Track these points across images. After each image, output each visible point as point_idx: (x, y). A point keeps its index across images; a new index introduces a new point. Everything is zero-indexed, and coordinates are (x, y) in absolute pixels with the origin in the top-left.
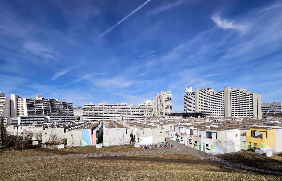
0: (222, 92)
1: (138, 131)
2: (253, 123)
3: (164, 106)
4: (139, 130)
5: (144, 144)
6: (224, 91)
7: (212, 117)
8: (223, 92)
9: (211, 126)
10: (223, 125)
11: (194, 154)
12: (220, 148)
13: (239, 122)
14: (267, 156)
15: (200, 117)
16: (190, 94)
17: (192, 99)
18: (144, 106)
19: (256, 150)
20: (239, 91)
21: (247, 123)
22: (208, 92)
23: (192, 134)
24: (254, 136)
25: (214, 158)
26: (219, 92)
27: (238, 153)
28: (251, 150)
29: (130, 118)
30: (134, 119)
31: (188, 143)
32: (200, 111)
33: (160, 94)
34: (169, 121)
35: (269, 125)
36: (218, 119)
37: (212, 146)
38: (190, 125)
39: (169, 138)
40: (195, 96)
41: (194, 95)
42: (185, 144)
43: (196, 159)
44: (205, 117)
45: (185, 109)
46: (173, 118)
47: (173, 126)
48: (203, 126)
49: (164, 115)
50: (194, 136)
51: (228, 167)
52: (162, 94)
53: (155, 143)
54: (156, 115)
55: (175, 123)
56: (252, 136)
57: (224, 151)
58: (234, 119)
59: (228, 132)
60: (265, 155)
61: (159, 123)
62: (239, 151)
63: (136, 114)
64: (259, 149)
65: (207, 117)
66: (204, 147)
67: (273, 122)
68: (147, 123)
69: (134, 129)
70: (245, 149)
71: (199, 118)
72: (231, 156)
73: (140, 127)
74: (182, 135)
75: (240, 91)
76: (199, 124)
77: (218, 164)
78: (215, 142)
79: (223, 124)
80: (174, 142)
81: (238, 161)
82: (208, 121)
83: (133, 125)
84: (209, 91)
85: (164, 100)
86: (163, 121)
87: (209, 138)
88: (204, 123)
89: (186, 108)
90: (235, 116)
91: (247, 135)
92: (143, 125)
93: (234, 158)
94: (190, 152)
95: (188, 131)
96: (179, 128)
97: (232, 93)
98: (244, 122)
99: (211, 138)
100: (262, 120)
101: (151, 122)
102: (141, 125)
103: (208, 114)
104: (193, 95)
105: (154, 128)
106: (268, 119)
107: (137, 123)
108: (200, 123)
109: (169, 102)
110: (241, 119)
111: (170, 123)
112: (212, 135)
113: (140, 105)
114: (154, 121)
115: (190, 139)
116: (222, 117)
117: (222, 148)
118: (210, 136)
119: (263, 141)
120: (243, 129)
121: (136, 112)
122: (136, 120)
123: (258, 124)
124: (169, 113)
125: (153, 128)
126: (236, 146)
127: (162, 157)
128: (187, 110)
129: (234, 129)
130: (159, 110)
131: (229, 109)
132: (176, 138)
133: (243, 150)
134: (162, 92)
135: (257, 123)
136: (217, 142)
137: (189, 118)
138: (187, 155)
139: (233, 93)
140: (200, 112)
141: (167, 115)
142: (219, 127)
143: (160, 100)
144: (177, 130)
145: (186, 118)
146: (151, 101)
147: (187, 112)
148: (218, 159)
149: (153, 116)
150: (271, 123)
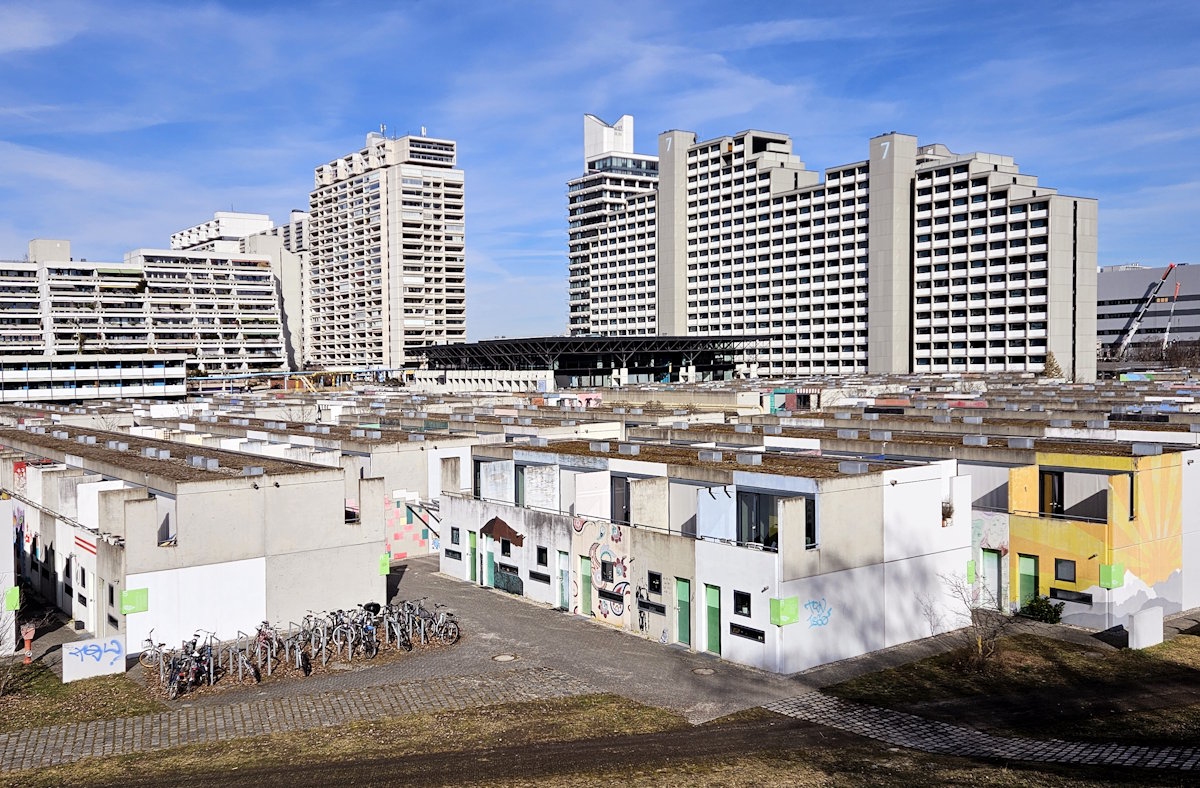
0: (850, 172)
1: (105, 511)
2: (1050, 413)
3: (396, 280)
4: (117, 503)
5: (175, 643)
6: (865, 169)
7: (781, 376)
8: (861, 177)
9: (770, 442)
10: (854, 435)
11: (638, 685)
12: (835, 614)
13: (960, 406)
14: (1134, 648)
15: (690, 373)
16: (617, 181)
17: (631, 220)
18: (188, 269)
19: (1071, 609)
20: (964, 168)
21: (1016, 411)
22: (752, 165)
23: (621, 513)
24: (1059, 512)
25: (789, 704)
26: (835, 175)
27: (955, 646)
28: (1038, 609)
29: (34, 385)
30: (85, 392)
31: (595, 593)
32: (692, 323)
33: (357, 157)
34: (433, 409)
35: (1142, 428)
36: (824, 391)
37: (778, 601)
38: (613, 443)
39: (432, 564)
40: (661, 196)
41: (651, 190)
42: (563, 609)
43: (653, 722)
44: (728, 374)
45: (574, 308)
46: (471, 388)
47: (462, 450)
48: (712, 445)
49: (394, 357)
50: (638, 538)
51: (889, 756)
52: (374, 163)
53: (288, 622)
54: (322, 361)
55: (488, 428)
56: (1042, 508)
57: (862, 635)
58: (927, 389)
59: (888, 490)
60: (1118, 636)
61: (340, 432)
62: (963, 626)
63: (103, 343)
64: (1086, 599)
65: (747, 375)
66: (715, 614)
67: (1165, 402)
68: (219, 431)
69: (65, 498)
70: (1000, 609)
71: (682, 380)
72: (910, 667)
73: (129, 475)
74: (545, 528)
75: (975, 169)
76: (685, 427)
77: (823, 743)
78: (803, 570)
79: (855, 424)
80: (472, 593)
81: (955, 701)
82: (749, 404)
83: (52, 455)
84: (766, 160)
85: (392, 218)
86: (383, 413)
87: (757, 540)
88: (719, 419)
89: (585, 295)
90: (939, 361)
91: (1013, 505)
92: (165, 455)
93: (928, 684)
94: (606, 671)
95: (592, 493)
96: (520, 468)
97: (920, 184)
98: (995, 406)
99: (770, 542)
100: (1099, 389)
101: (258, 425)
102: (150, 452)
103: (752, 351)
104: (644, 184)
105: (281, 479)
106: (1136, 383)
107: (103, 436)
108: (693, 419)
109: (443, 243)
110: (975, 383)
111: (445, 432)
112: (774, 513)
113: (149, 259)
114: (296, 415)
115: (606, 558)
116: (849, 369)
117: (848, 612)
118: (767, 523)
119: (1110, 543)
120: (990, 457)
121: (102, 329)
122: (102, 411)
123: (1077, 417)
124: (441, 340)
125: (266, 482)
126: (946, 589)
127: (347, 745)
128: (593, 317)
129: (928, 460)
130: (349, 311)
131: (895, 314)
132: (491, 555)
133: (988, 613)
134: (373, 141)
135: (1073, 411)
136: (812, 572)
137: (607, 384)
138: (580, 704)
139: (926, 183)
140: (693, 334)
141: (424, 358)
142: (828, 447)
143: (358, 217)
144: (498, 484)
145: (585, 380)
146: (269, 226)
147: (593, 328)
148: (821, 708)
149: (285, 367)
150: (1154, 411)
